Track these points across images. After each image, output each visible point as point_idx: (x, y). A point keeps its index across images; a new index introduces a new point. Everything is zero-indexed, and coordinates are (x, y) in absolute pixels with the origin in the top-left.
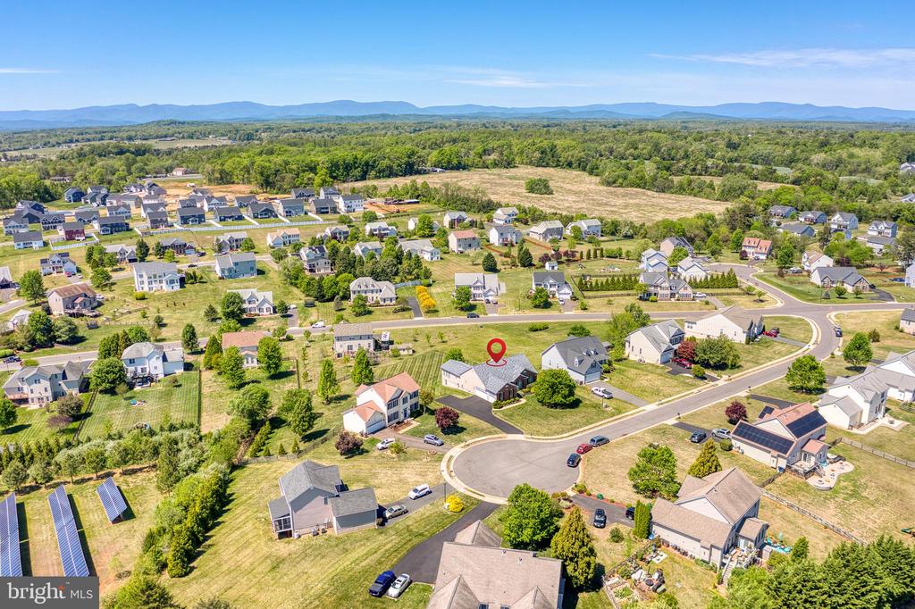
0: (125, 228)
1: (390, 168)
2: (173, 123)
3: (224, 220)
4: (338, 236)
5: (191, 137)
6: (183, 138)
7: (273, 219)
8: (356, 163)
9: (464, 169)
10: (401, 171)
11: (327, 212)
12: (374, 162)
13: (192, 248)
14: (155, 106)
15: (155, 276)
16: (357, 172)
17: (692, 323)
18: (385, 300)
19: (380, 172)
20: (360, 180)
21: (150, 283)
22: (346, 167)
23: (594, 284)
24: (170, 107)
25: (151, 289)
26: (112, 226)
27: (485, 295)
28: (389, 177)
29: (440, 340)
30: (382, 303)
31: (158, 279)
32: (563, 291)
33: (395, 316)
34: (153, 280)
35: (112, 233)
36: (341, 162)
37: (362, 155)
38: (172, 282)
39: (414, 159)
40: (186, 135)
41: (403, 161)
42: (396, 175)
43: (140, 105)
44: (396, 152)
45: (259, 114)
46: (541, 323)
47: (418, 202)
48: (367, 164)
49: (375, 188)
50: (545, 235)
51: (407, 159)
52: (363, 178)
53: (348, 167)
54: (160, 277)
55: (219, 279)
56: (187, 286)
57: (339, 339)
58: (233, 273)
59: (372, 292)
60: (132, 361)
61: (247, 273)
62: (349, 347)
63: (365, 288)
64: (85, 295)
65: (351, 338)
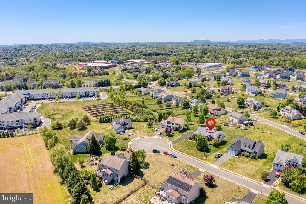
18: (288, 117)
33: (282, 123)
34: (249, 91)
38: (253, 93)
55: (271, 97)
56: (258, 96)
57: (231, 116)
58: (276, 96)
59: (287, 112)
60: (192, 103)
61: (281, 98)
62: (233, 120)
63: (285, 110)
64: (229, 89)
65: (234, 117)
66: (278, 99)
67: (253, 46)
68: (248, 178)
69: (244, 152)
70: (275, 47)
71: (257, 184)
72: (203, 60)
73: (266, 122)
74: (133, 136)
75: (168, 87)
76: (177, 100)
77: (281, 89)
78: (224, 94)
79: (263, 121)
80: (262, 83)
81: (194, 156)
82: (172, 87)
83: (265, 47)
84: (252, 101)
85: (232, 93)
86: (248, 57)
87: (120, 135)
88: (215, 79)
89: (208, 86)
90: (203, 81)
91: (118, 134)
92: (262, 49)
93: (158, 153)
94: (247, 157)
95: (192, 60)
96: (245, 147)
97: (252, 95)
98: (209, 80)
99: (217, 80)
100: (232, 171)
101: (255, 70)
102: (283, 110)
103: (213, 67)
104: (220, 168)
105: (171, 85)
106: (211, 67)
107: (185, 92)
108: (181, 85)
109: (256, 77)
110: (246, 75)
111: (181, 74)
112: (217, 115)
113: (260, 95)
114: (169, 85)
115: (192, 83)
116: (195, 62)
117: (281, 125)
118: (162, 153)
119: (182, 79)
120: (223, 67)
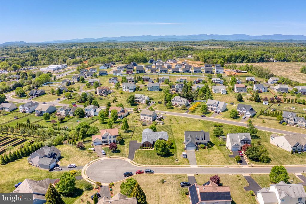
0: (143, 72)
1: (253, 59)
2: (213, 40)
3: (173, 72)
4: (200, 81)
5: (214, 45)
6: (211, 45)
7: (189, 73)
8: (240, 56)
9: (287, 61)
10: (258, 61)
11: (209, 73)
12: (247, 56)
13: (151, 80)
14: (212, 35)
15: (127, 87)
16: (240, 60)
17: (273, 137)
18: (181, 105)
19: (248, 60)
20: (241, 63)
21: (126, 89)
22: (236, 58)
23: (267, 113)
24: (217, 35)
25: (126, 91)
26: (140, 71)
27: (216, 109)
28: (252, 62)
29: (177, 122)
30: (180, 106)
31: (128, 88)
32: (247, 113)
33: (180, 111)
34: (126, 88)
35: (139, 73)
36: (234, 56)
37: (243, 53)
38: (131, 89)
39: (264, 56)
40: (212, 44)
41: (259, 57)
42: (255, 62)
43: (208, 35)
44: (258, 53)
45: (246, 38)
46: (219, 123)
47: (247, 72)
48: (244, 57)
49: (236, 66)
50: (279, 90)
51: (261, 56)
52: (242, 62)
53: (237, 58)
54: (129, 87)
55: (147, 90)
56: (136, 91)
57: (142, 115)
58: (151, 89)
59: (178, 101)
60: (87, 110)
61: (156, 90)
62: (145, 118)
63: (176, 100)
64: (106, 90)
65: (145, 115)
66: (154, 91)
67: (74, 45)
68: (229, 166)
69: (200, 144)
70: (96, 46)
71: (238, 168)
72: (39, 63)
73: (169, 113)
74: (76, 167)
75: (33, 97)
76: (66, 110)
77: (148, 82)
78: (103, 94)
79: (166, 114)
80: (129, 79)
81: (167, 164)
82: (37, 96)
83: (87, 46)
84: (141, 97)
85: (109, 93)
86: (83, 56)
87: (56, 171)
88: (78, 81)
89: (79, 89)
90: (68, 85)
91: (52, 171)
92: (85, 47)
93: (131, 175)
94: (204, 148)
95: (26, 64)
96: (198, 139)
97: (130, 92)
98: (74, 84)
99: (81, 82)
100: (211, 165)
101: (106, 68)
102: (174, 100)
103: (60, 69)
104: (200, 166)
105: (35, 94)
106: (58, 69)
107: (58, 100)
108: (46, 93)
109: (115, 74)
110: (105, 73)
111: (39, 81)
112: (123, 117)
113: (138, 91)
114: (32, 95)
115: (60, 88)
116: (31, 65)
117: (182, 113)
118: (135, 174)
119: (42, 86)
120: (69, 68)
